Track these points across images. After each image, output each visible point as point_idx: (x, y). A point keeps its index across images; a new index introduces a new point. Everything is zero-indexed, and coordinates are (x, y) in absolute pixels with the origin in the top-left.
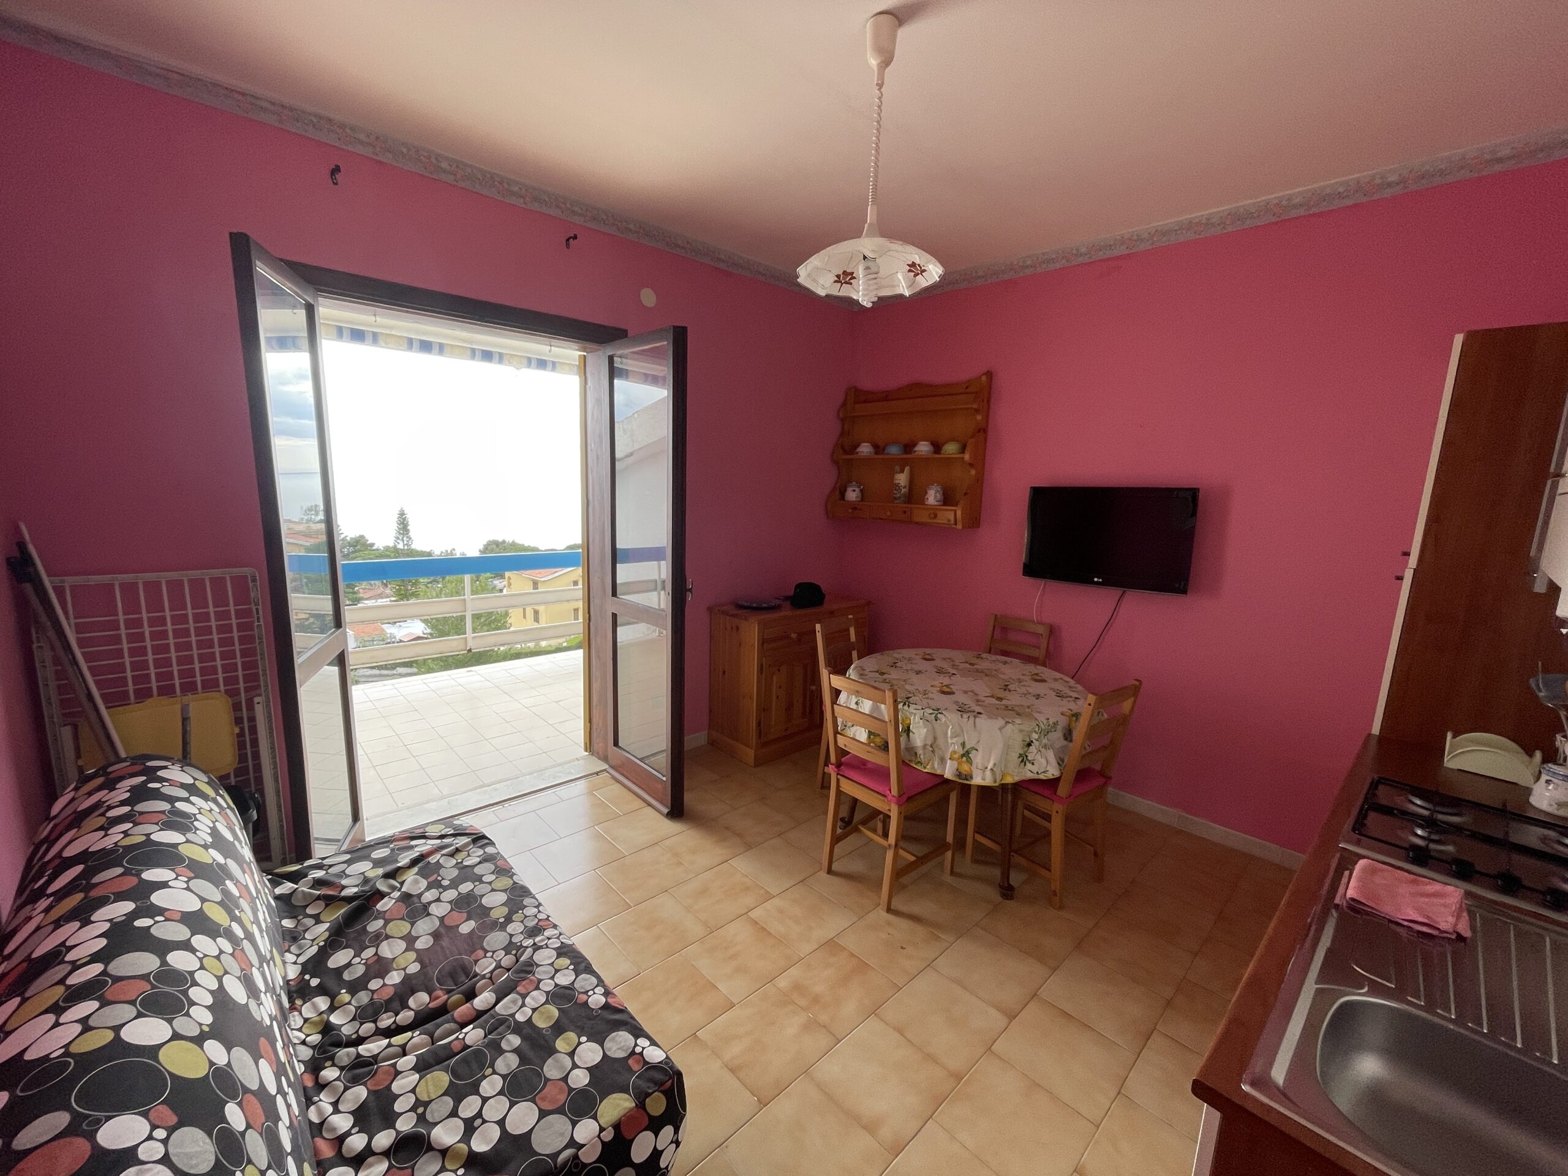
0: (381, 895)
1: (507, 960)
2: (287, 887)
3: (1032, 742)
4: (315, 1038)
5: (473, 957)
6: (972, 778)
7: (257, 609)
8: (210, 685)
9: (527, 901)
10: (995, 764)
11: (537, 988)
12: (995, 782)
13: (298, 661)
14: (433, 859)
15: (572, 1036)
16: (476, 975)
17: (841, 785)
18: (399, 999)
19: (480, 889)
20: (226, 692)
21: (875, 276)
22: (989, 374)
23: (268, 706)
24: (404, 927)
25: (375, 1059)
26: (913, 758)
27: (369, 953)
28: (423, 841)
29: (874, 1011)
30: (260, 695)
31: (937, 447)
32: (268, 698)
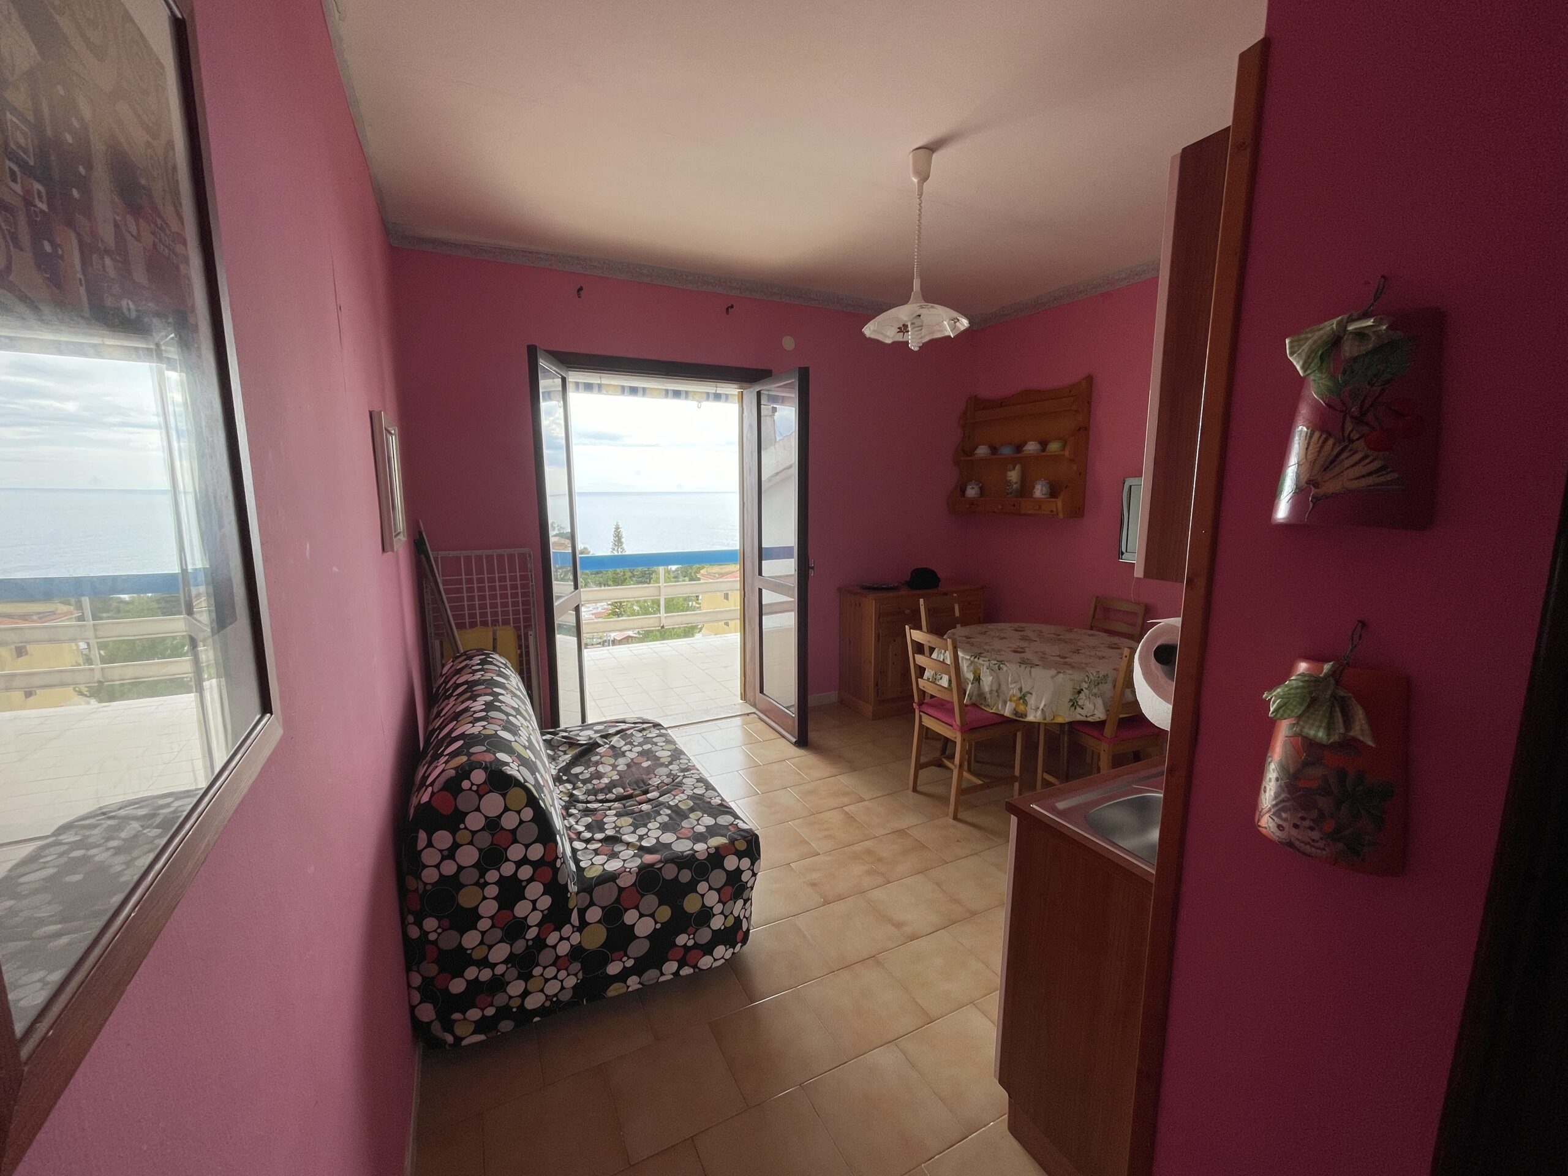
0: (599, 746)
1: (667, 780)
2: (548, 737)
3: (1082, 690)
4: (567, 799)
5: (649, 777)
6: (1026, 716)
7: (531, 575)
8: (506, 622)
9: (682, 757)
10: (1045, 705)
11: (683, 793)
12: (1045, 719)
13: (556, 603)
14: (629, 732)
15: (699, 814)
16: (649, 784)
17: (923, 720)
18: (609, 788)
19: (655, 748)
20: (514, 627)
21: (921, 328)
22: (1090, 379)
23: (536, 637)
24: (612, 761)
25: (595, 810)
26: (983, 702)
27: (592, 769)
28: (624, 724)
29: (922, 872)
30: (532, 630)
31: (1044, 444)
32: (536, 631)
